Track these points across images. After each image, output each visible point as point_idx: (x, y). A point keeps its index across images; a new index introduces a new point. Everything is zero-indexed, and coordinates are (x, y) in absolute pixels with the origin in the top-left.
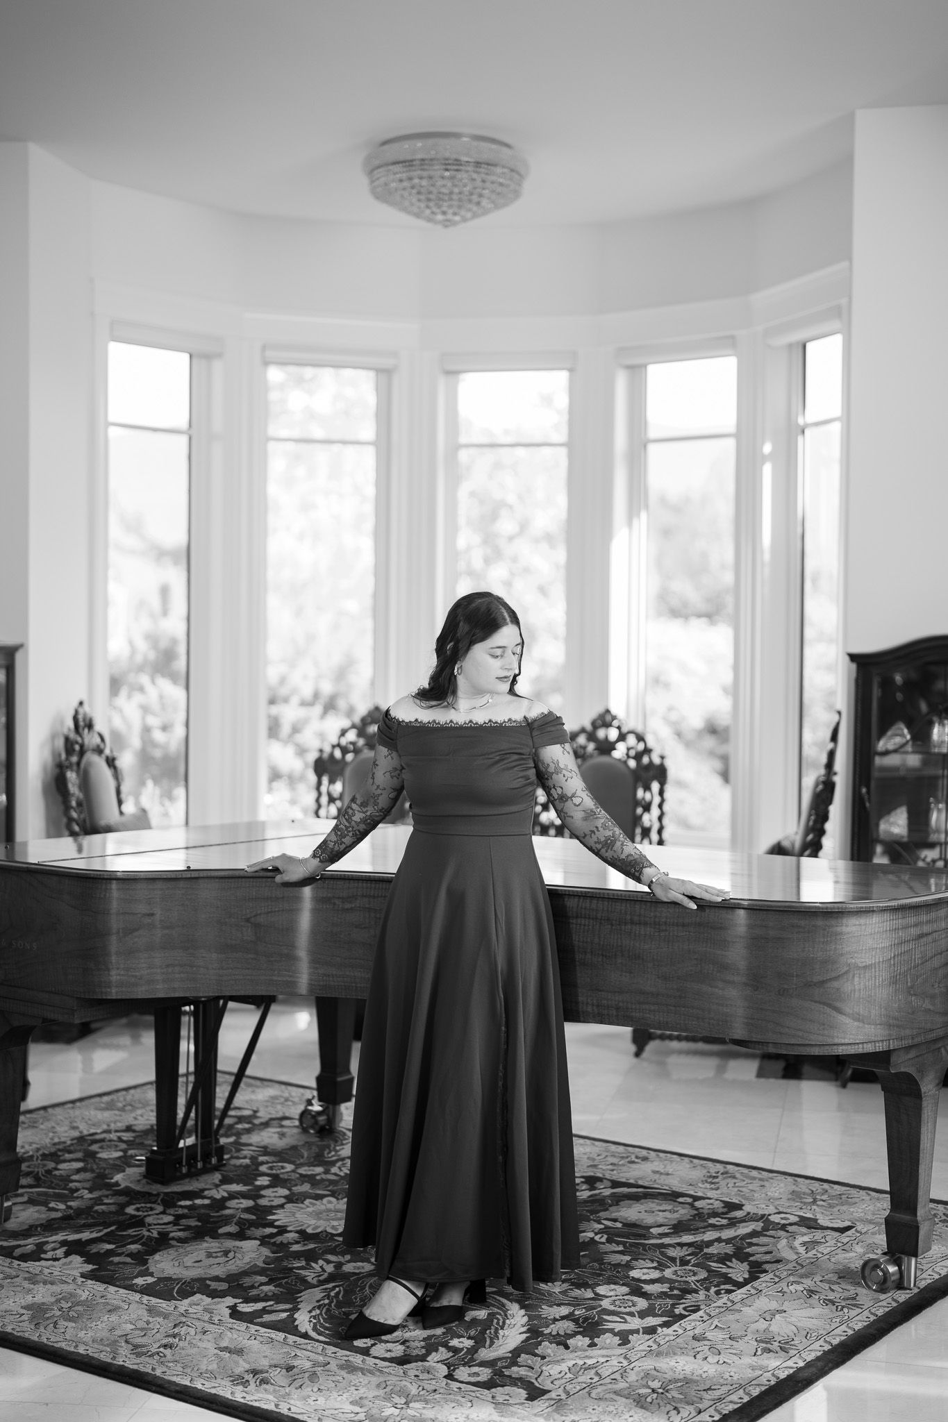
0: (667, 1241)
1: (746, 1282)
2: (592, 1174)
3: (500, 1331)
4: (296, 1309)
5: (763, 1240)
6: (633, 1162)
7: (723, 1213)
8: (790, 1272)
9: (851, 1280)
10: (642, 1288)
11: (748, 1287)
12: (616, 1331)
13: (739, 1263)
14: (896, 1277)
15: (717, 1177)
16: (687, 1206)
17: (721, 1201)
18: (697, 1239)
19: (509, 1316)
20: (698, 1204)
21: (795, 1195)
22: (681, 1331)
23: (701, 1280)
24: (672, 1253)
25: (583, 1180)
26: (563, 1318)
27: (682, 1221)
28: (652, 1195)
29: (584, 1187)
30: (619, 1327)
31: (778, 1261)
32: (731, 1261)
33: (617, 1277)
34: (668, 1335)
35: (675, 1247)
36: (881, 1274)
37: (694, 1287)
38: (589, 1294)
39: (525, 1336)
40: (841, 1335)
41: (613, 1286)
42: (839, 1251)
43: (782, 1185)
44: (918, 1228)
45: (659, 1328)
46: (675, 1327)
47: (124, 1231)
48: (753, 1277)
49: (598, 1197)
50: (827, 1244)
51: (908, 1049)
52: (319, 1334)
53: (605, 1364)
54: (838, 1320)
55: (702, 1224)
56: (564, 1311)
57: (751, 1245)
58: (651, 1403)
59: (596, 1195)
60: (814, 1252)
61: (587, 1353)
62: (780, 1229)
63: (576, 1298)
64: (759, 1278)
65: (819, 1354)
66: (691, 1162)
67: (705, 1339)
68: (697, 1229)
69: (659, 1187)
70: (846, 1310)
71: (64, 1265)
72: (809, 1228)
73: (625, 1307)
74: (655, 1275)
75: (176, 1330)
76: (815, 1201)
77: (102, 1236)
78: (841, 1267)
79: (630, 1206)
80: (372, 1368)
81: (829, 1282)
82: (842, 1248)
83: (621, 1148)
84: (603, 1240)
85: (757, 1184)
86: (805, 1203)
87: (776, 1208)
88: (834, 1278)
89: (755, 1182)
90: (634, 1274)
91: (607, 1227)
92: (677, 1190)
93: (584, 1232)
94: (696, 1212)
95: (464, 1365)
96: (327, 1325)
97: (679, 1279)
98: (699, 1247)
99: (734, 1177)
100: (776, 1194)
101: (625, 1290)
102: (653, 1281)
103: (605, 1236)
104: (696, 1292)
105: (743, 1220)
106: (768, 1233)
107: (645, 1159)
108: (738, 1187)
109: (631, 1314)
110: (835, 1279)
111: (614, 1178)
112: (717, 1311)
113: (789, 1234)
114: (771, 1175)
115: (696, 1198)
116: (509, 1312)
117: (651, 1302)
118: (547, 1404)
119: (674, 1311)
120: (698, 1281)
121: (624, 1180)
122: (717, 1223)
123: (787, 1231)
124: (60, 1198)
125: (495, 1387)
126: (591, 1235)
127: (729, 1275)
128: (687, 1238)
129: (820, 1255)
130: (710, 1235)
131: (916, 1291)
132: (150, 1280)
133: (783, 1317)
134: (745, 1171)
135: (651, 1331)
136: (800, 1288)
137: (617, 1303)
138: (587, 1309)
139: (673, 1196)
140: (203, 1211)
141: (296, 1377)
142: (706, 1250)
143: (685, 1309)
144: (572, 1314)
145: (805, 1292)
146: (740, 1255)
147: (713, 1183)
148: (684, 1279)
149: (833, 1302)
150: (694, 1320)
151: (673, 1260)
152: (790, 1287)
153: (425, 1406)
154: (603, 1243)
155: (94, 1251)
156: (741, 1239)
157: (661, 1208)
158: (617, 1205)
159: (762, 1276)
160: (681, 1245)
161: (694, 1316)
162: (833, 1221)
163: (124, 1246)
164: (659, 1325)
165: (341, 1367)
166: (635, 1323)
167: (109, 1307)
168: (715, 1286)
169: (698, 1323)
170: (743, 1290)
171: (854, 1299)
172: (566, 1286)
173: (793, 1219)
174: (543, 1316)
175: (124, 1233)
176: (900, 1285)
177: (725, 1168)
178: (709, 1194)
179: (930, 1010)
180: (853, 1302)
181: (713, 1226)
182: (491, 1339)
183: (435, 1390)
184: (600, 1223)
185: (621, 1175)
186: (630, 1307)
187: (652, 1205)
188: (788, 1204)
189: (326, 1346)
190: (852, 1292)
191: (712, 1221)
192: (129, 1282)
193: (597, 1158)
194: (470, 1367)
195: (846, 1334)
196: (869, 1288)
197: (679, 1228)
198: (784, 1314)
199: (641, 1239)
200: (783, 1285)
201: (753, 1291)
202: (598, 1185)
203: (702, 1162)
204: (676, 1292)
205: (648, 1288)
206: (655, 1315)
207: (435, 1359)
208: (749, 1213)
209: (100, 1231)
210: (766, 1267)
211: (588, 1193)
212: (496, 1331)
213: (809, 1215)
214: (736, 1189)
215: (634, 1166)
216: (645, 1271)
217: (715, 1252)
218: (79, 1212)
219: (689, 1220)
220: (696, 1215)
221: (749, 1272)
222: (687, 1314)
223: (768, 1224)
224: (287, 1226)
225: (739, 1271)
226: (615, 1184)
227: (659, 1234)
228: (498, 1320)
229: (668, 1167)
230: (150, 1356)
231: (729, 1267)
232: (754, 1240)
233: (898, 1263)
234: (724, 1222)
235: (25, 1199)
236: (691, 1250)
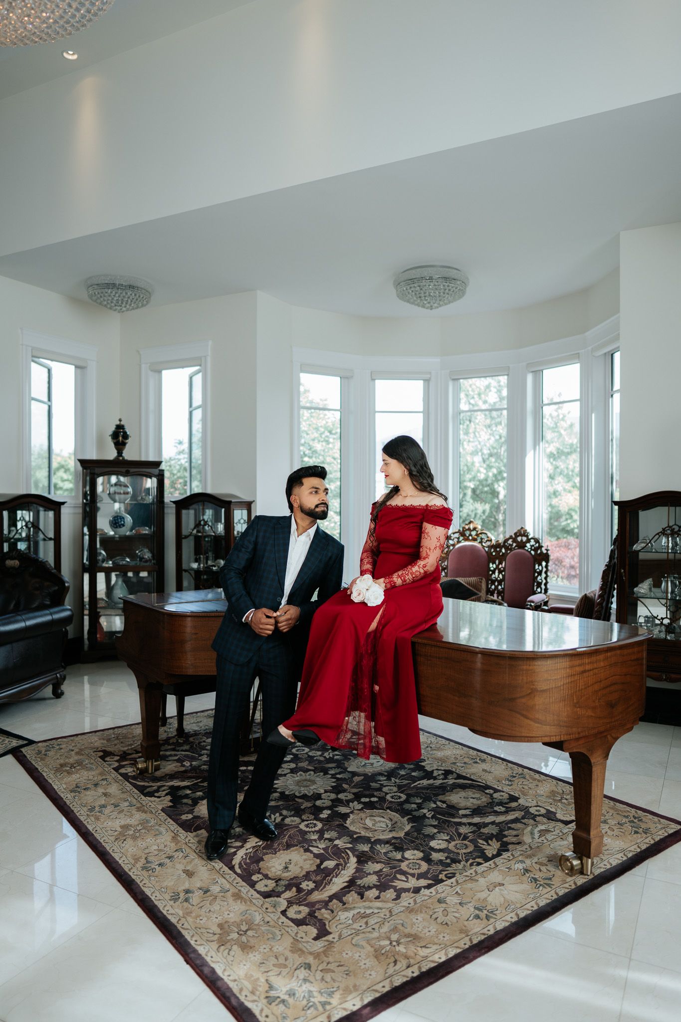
0: (464, 820)
1: (494, 857)
2: (450, 769)
3: (333, 879)
4: (242, 847)
5: (519, 825)
6: (477, 762)
7: (506, 803)
8: (522, 852)
9: (555, 863)
10: (431, 854)
11: (491, 862)
12: (398, 888)
13: (496, 841)
14: (579, 867)
15: (514, 777)
16: (489, 796)
17: (509, 794)
18: (482, 821)
19: (346, 868)
20: (495, 795)
21: (553, 793)
22: (434, 893)
23: (468, 853)
24: (463, 830)
25: (443, 772)
26: (375, 873)
27: (479, 806)
28: (473, 786)
29: (442, 777)
30: (399, 884)
31: (519, 843)
32: (492, 840)
33: (421, 845)
34: (425, 895)
35: (466, 825)
36: (569, 864)
37: (461, 858)
38: (398, 856)
39: (346, 884)
40: (528, 910)
41: (416, 852)
42: (559, 839)
43: (548, 786)
44: (590, 842)
45: (423, 889)
46: (432, 890)
47: (203, 783)
48: (499, 854)
49: (444, 785)
50: (554, 833)
51: (577, 739)
52: (240, 868)
53: (376, 915)
54: (532, 896)
55: (490, 810)
56: (378, 867)
57: (510, 828)
58: (383, 954)
59: (444, 783)
60: (543, 838)
61: (371, 904)
62: (532, 819)
63: (390, 858)
64: (501, 855)
65: (507, 924)
66: (507, 765)
67: (445, 902)
68: (485, 814)
69: (481, 781)
70: (541, 888)
71: (160, 801)
72: (549, 819)
73: (413, 869)
74: (443, 845)
75: (174, 854)
76: (562, 798)
77: (192, 785)
78: (552, 853)
79: (457, 793)
80: (248, 898)
81: (541, 864)
82: (561, 837)
83: (475, 752)
84: (430, 816)
85: (536, 782)
86: (555, 800)
87: (537, 803)
88: (544, 860)
89: (534, 782)
90: (433, 844)
91: (438, 807)
92: (489, 784)
93: (423, 808)
94: (491, 801)
95: (297, 904)
96: (248, 861)
97: (456, 851)
98: (478, 826)
99: (524, 778)
100: (542, 792)
101: (421, 855)
102: (440, 851)
103: (433, 813)
104: (459, 862)
105: (514, 810)
106: (523, 821)
107: (484, 761)
108: (524, 785)
109: (413, 875)
110: (545, 862)
111: (460, 773)
112: (464, 879)
113: (536, 823)
114: (545, 778)
115: (496, 791)
116: (348, 865)
117: (431, 867)
118: (322, 945)
119: (438, 876)
120: (465, 854)
121: (464, 774)
122: (499, 810)
123: (535, 821)
124: (192, 759)
125: (302, 925)
126: (425, 811)
127: (485, 851)
128: (476, 820)
129: (545, 841)
130: (490, 819)
131: (591, 877)
132: (190, 816)
133: (500, 890)
134: (532, 773)
135: (417, 890)
136: (520, 866)
137: (411, 865)
138: (392, 868)
139: (484, 788)
140: (247, 774)
141: (205, 899)
142: (482, 830)
143: (446, 876)
144: (381, 870)
145: (522, 871)
146: (499, 836)
147: (511, 781)
148: (459, 851)
149: (536, 880)
150: (447, 885)
151: (459, 835)
152: (516, 865)
153: (254, 934)
154: (428, 818)
155: (180, 794)
156: (507, 824)
157: (473, 796)
158: (452, 791)
159: (504, 853)
160: (470, 824)
161: (449, 882)
162: (565, 815)
163: (195, 792)
164: (425, 887)
165: (234, 895)
166: (413, 883)
167: (157, 833)
168: (473, 859)
169: (448, 888)
170: (487, 864)
171: (550, 879)
172: (391, 848)
173: (543, 811)
174: (364, 870)
175: (202, 784)
176: (582, 872)
177: (523, 770)
178: (504, 789)
179: (592, 716)
180: (548, 882)
181: (496, 812)
182: (326, 884)
183: (268, 922)
184: (435, 803)
185: (466, 770)
186: (416, 869)
187: (470, 793)
188: (545, 800)
189: (237, 877)
190: (552, 873)
191: (497, 808)
192: (178, 817)
193: (459, 758)
194: (299, 905)
195: (532, 908)
196: (563, 870)
197: (477, 811)
198: (502, 888)
199: (450, 818)
200: (513, 862)
201: (493, 866)
202: (450, 777)
203: (512, 765)
204: (448, 861)
205: (435, 856)
206: (427, 878)
207: (286, 897)
208: (520, 805)
209: (193, 781)
210: (510, 847)
211: (441, 781)
212: (331, 880)
213: (553, 810)
214: (521, 786)
215: (475, 765)
216: (440, 841)
217: (486, 832)
218: (194, 769)
219: (485, 806)
220: (490, 803)
221: (498, 849)
222: (445, 879)
223: (527, 813)
224: (278, 788)
225: (491, 848)
226: (459, 777)
227: (463, 815)
228: (339, 870)
229: (493, 767)
230: (147, 871)
231: (489, 845)
232: (513, 826)
233: (580, 859)
234: (503, 809)
235: (176, 758)
236: (475, 828)
